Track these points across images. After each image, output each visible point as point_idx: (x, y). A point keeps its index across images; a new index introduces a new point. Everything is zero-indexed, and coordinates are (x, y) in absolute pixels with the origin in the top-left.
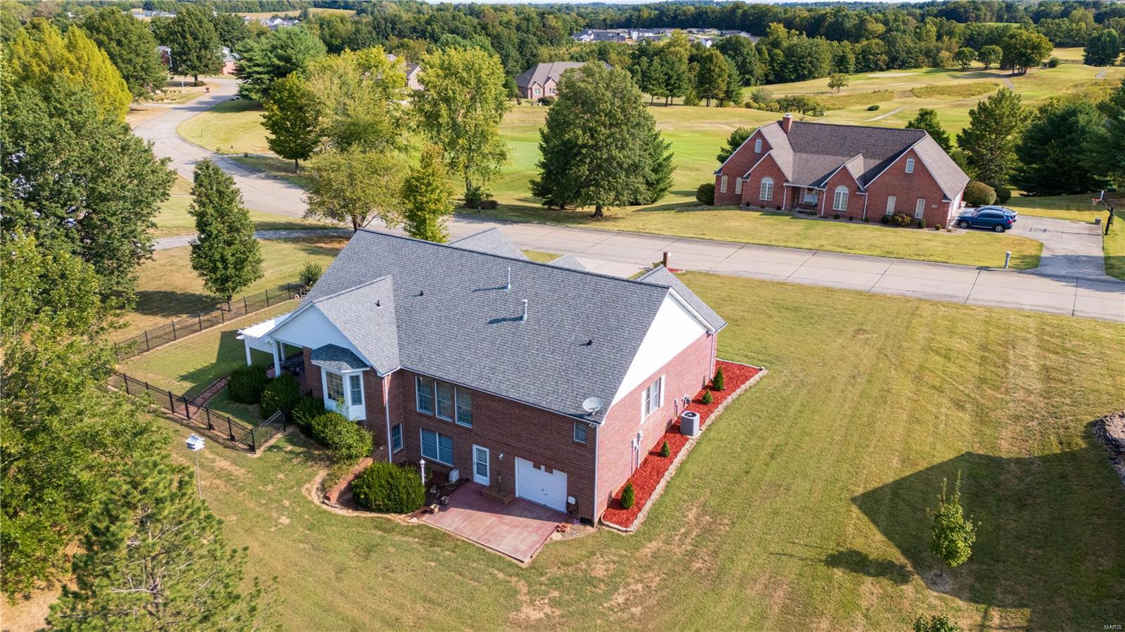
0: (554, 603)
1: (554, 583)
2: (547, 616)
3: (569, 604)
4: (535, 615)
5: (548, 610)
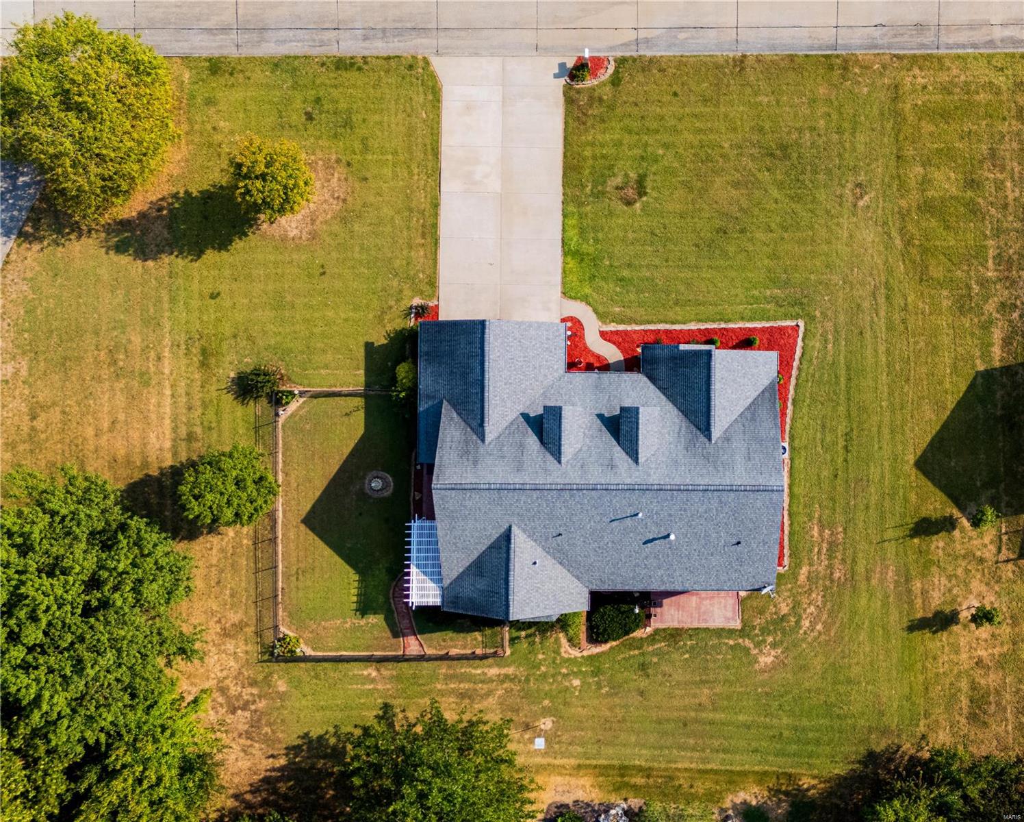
0: (774, 645)
1: (764, 631)
2: (775, 657)
3: (782, 642)
4: (769, 660)
5: (773, 653)
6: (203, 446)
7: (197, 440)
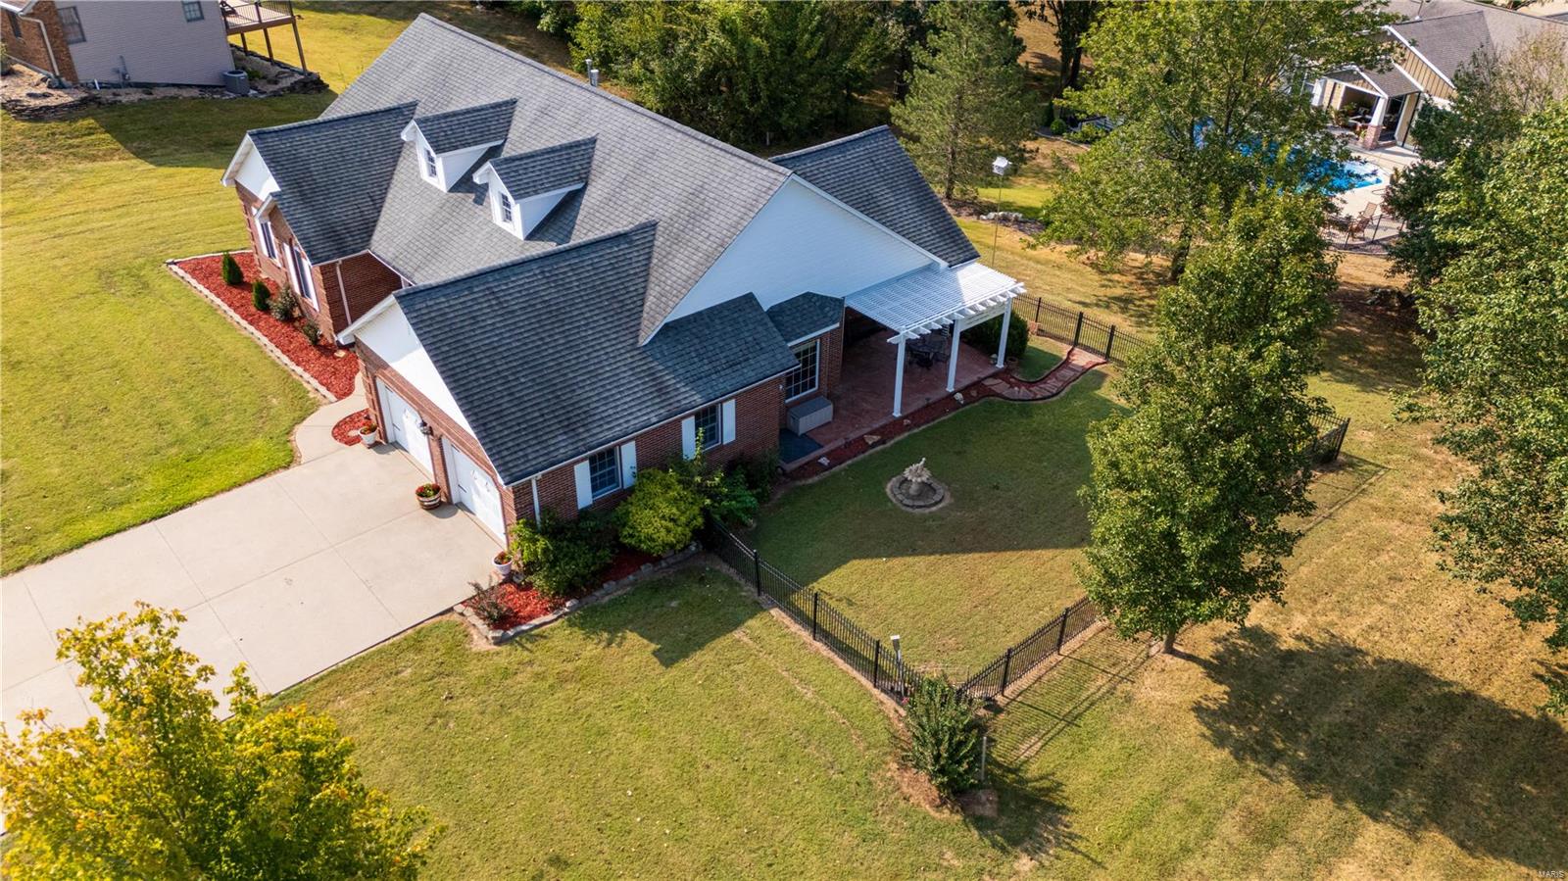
6: (1245, 792)
7: (1251, 814)
